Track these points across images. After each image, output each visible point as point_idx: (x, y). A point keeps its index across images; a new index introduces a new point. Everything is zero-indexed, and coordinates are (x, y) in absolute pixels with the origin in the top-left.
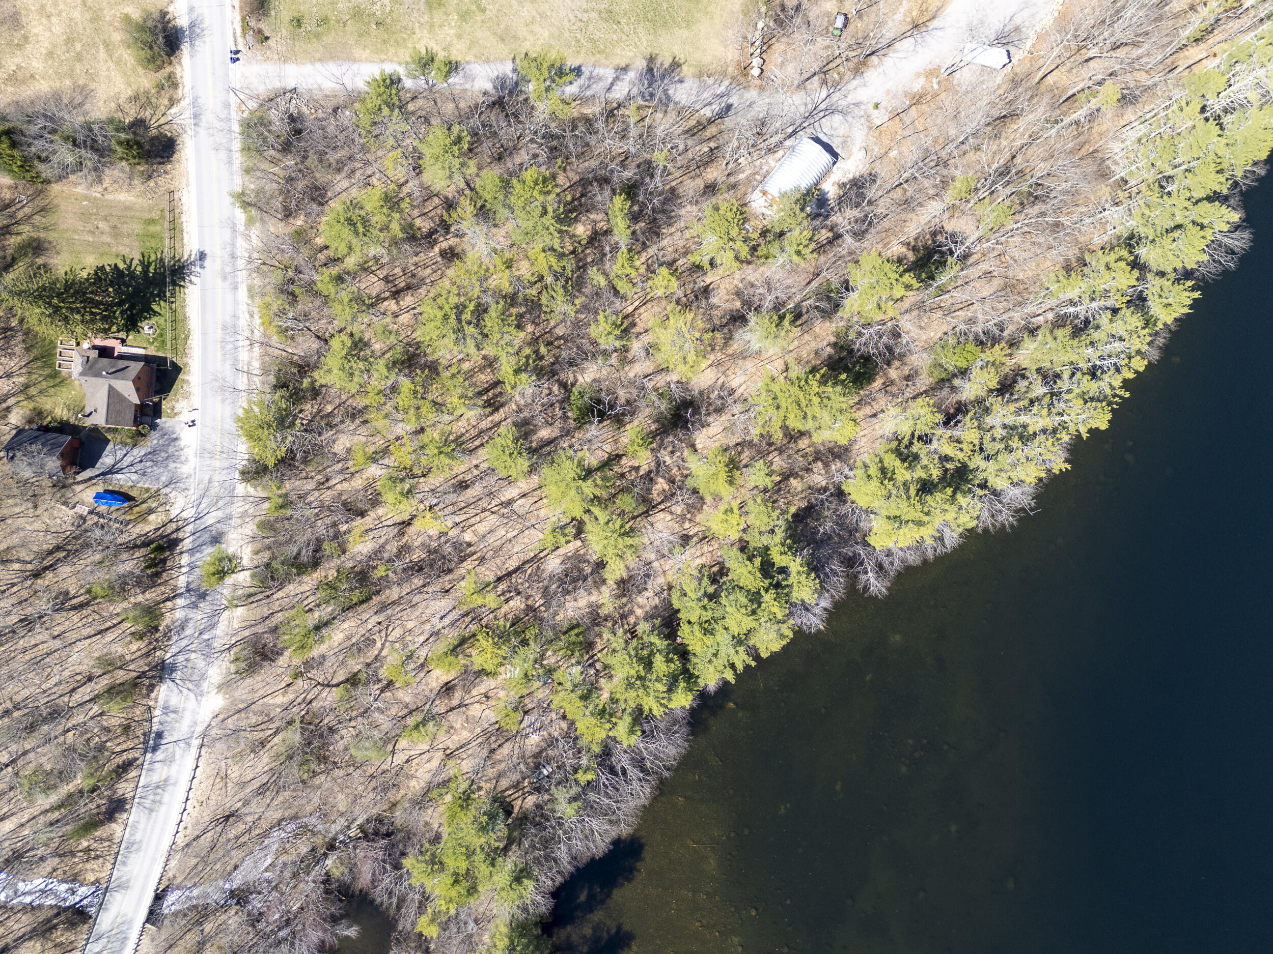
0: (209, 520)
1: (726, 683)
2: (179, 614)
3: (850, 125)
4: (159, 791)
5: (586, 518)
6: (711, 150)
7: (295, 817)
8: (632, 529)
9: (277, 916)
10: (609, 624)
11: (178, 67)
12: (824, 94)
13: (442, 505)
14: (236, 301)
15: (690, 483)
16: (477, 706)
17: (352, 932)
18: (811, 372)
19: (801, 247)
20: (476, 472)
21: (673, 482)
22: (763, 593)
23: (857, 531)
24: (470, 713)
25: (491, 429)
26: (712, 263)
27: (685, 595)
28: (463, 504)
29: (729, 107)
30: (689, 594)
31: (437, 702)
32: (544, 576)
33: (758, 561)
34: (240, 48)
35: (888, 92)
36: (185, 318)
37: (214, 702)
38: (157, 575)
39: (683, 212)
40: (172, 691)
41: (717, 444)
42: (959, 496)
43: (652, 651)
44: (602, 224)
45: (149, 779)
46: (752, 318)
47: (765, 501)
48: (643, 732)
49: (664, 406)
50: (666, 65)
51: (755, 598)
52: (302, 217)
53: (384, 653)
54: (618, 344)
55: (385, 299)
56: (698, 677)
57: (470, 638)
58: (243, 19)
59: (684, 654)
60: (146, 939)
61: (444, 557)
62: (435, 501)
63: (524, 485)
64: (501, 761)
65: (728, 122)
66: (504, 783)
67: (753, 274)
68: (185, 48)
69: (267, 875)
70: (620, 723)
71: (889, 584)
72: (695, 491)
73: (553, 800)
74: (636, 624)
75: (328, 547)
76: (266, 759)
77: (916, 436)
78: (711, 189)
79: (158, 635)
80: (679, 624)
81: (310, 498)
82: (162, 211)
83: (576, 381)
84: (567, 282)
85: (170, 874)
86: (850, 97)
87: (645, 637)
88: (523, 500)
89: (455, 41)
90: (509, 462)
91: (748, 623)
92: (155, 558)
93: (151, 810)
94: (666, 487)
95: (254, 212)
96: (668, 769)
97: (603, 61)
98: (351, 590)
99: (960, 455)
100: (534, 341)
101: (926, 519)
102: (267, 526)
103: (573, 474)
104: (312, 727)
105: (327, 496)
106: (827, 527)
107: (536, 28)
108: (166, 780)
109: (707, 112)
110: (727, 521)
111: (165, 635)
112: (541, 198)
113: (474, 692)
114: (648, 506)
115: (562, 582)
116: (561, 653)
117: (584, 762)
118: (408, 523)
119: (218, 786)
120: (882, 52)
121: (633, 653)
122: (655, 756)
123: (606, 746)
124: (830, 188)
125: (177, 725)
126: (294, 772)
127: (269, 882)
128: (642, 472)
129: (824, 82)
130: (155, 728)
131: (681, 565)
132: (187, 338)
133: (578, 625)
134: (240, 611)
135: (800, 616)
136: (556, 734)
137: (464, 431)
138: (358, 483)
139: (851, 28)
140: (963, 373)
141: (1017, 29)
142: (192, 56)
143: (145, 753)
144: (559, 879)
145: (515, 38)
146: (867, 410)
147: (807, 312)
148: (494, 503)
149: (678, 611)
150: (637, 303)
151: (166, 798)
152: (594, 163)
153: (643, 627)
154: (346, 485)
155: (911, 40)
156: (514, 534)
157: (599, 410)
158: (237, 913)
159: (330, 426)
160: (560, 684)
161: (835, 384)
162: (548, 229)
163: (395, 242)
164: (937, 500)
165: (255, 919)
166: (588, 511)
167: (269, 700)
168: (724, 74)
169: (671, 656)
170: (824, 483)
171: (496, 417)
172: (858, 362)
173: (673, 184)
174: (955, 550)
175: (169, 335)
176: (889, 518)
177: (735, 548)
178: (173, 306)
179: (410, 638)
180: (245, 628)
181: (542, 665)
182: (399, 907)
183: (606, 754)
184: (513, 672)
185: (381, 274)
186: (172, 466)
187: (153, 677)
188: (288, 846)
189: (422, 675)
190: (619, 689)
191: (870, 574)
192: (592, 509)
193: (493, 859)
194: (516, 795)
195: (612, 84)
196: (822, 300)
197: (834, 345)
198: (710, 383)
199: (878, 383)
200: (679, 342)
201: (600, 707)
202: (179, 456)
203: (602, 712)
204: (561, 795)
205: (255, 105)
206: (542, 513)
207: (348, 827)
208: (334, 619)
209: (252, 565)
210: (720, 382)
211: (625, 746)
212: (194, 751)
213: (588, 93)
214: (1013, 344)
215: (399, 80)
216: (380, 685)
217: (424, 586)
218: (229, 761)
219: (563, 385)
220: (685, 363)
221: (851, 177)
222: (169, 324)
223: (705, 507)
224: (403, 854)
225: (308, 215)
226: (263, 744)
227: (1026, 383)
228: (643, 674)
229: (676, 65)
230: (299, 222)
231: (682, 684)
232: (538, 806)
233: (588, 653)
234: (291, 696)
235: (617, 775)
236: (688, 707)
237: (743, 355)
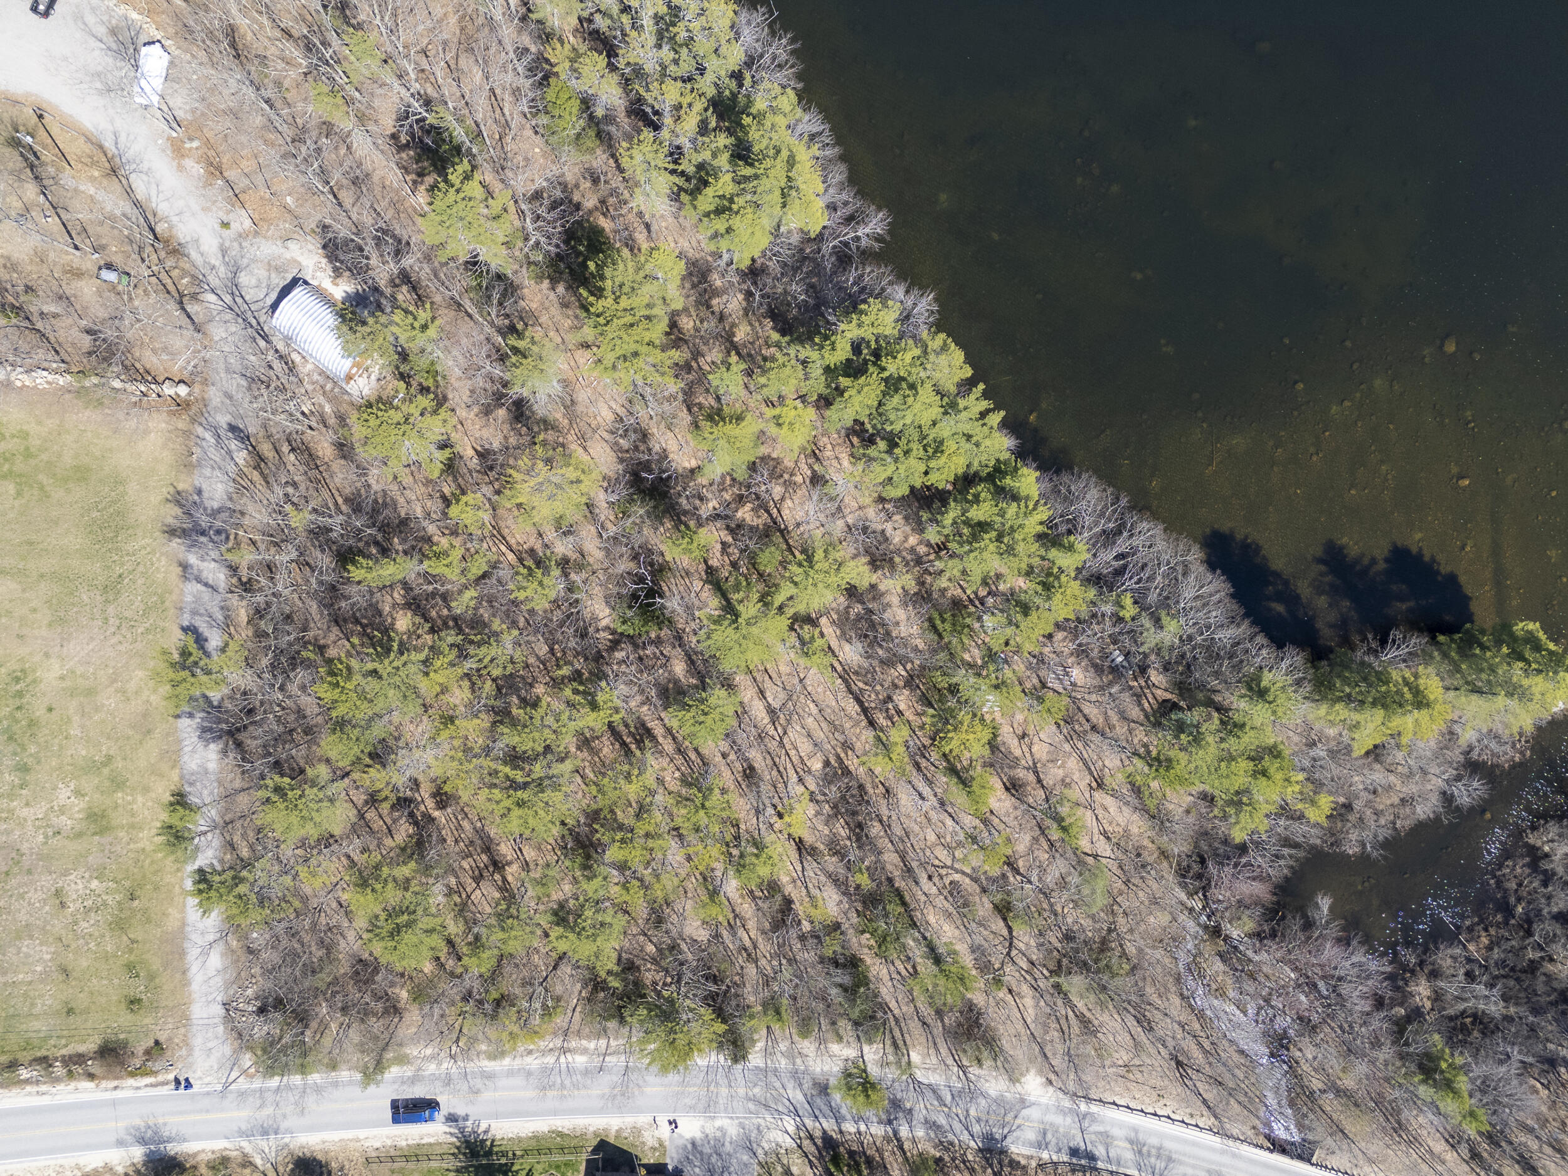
0: (798, 1097)
1: (1004, 424)
2: (920, 1133)
3: (254, 260)
4: (1145, 1150)
5: (790, 612)
6: (293, 450)
7: (1178, 979)
8: (804, 551)
9: (1303, 998)
10: (929, 579)
11: (199, 1158)
12: (211, 298)
13: (776, 800)
14: (511, 1073)
15: (741, 474)
16: (1035, 749)
17: (1325, 903)
18: (587, 310)
19: (417, 325)
20: (732, 757)
21: (741, 497)
22: (886, 374)
23: (802, 250)
24: (1044, 757)
25: (674, 738)
26: (443, 446)
27: (890, 479)
28: (775, 773)
29: (233, 428)
30: (889, 473)
31: (1031, 800)
32: (866, 665)
33: (844, 381)
34: (171, 1077)
35: (205, 209)
36: (536, 1137)
37: (1033, 1085)
38: (869, 1161)
39: (376, 487)
40: (1018, 1138)
41: (689, 437)
42: (753, 111)
43: (964, 522)
44: (396, 595)
45: (1130, 1164)
46: (516, 391)
47: (764, 372)
48: (1070, 532)
49: (639, 511)
50: (178, 511)
51: (893, 384)
52: (397, 991)
53: (968, 871)
54: (556, 572)
55: (504, 879)
56: (998, 460)
57: (948, 761)
58: (132, 1075)
59: (967, 481)
60: (1333, 1161)
61: (843, 797)
62: (770, 811)
63: (748, 694)
64: (1107, 718)
65: (253, 428)
66: (1135, 713)
67: (460, 391)
68: (173, 1149)
69: (1251, 1012)
70: (1059, 563)
71: (873, 207)
72: (752, 467)
73: (1158, 650)
74: (929, 545)
75: (832, 947)
76: (1105, 1017)
77: (671, 166)
78: (344, 449)
79: (947, 1158)
80: (929, 488)
81: (769, 971)
82: (393, 1172)
83: (607, 628)
84: (472, 642)
85: (1250, 1133)
86: (213, 262)
87: (946, 531)
88: (768, 694)
89: (153, 795)
90: (715, 715)
91: (926, 394)
92: (849, 1165)
93: (1170, 1159)
94: (749, 506)
95: (389, 1055)
96: (1118, 499)
97: (174, 597)
98: (886, 916)
99: (699, 106)
100: (556, 684)
101: (785, 154)
102: (805, 1027)
103: (730, 630)
104: (1065, 961)
105: (765, 947)
106: (797, 290)
107: (132, 686)
108: (1131, 1142)
109: (242, 456)
110: (791, 424)
111: (947, 1149)
112: (357, 678)
113: (1017, 752)
114: (774, 531)
115: (874, 642)
116: (966, 641)
117: (1108, 609)
118: (800, 844)
119: (1139, 1075)
120: (151, 217)
121: (967, 548)
122: (1102, 515)
123: (1088, 580)
124: (340, 290)
125: (1061, 1130)
126: (1122, 983)
127: (1260, 1008)
128: (729, 539)
129: (194, 297)
130: (1065, 1158)
131: (851, 485)
132: (561, 1134)
133: (930, 620)
134: (915, 1057)
135: (917, 326)
136: (1072, 646)
137: (677, 774)
138: (747, 909)
139: (117, 260)
140: (587, 103)
141: (113, 32)
142: (185, 1140)
143: (1096, 1169)
144: (1260, 639)
145: (145, 715)
146: (641, 237)
147: (507, 316)
148: (772, 732)
149: (912, 488)
150: (503, 548)
151: (1154, 1141)
152: (314, 606)
153: (933, 535)
154: (751, 924)
155: (132, 177)
156: (812, 706)
157: (647, 597)
158: (1300, 1050)
159: (673, 947)
160: (1007, 644)
161: (602, 278)
162: (398, 669)
163: (427, 870)
164: (758, 138)
165: (1307, 1026)
166: (781, 608)
167: (1030, 1014)
168: (187, 434)
169: (970, 497)
170: (741, 297)
171: (659, 731)
172: (573, 248)
173: (340, 501)
174: (827, 119)
175: (557, 1158)
176: (784, 205)
177: (828, 413)
178: (518, 1153)
179: (948, 839)
180: (937, 1050)
181: (982, 667)
182: (1296, 846)
183: (1096, 580)
184: (991, 704)
185: (470, 885)
186: (728, 1148)
187: (1000, 1163)
188: (1214, 987)
189: (996, 821)
190: (1015, 565)
191: (859, 234)
192: (777, 604)
193: (1235, 725)
194: (1150, 696)
195: (206, 585)
196: (489, 297)
197: (554, 282)
198: (608, 450)
199: (604, 223)
200: (549, 489)
201: (1039, 588)
202: (716, 1139)
203: (1047, 587)
204: (1151, 638)
205: (248, 1055)
206: (784, 669)
207: (1191, 910)
208: (925, 938)
209: (855, 1044)
210: (606, 435)
211: (1089, 556)
212: (1094, 1108)
213: (219, 616)
214: (546, 36)
215: (201, 871)
216: (1010, 875)
217: (881, 821)
218: (1107, 1063)
219: (615, 645)
220: (579, 481)
221: (324, 261)
222: (543, 1158)
223: (774, 455)
224: (1226, 842)
225: (392, 984)
226: (1084, 1022)
227: (598, 17)
228: (994, 534)
229: (177, 498)
230: (404, 994)
231: (1008, 481)
232: (1166, 668)
233: (966, 607)
234: (1025, 989)
235: (1125, 567)
236: (1038, 474)
237: (570, 405)
